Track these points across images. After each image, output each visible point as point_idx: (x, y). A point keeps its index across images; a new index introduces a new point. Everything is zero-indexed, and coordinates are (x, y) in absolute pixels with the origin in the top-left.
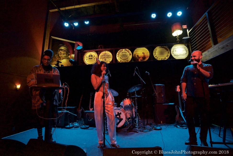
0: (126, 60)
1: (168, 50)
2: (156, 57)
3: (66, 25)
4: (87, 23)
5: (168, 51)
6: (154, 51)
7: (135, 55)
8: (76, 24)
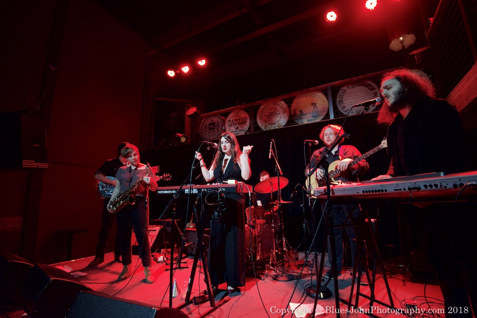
0: (277, 124)
1: (373, 89)
2: (345, 110)
3: (171, 73)
4: (202, 63)
5: (373, 92)
6: (339, 95)
7: (295, 110)
8: (186, 69)
